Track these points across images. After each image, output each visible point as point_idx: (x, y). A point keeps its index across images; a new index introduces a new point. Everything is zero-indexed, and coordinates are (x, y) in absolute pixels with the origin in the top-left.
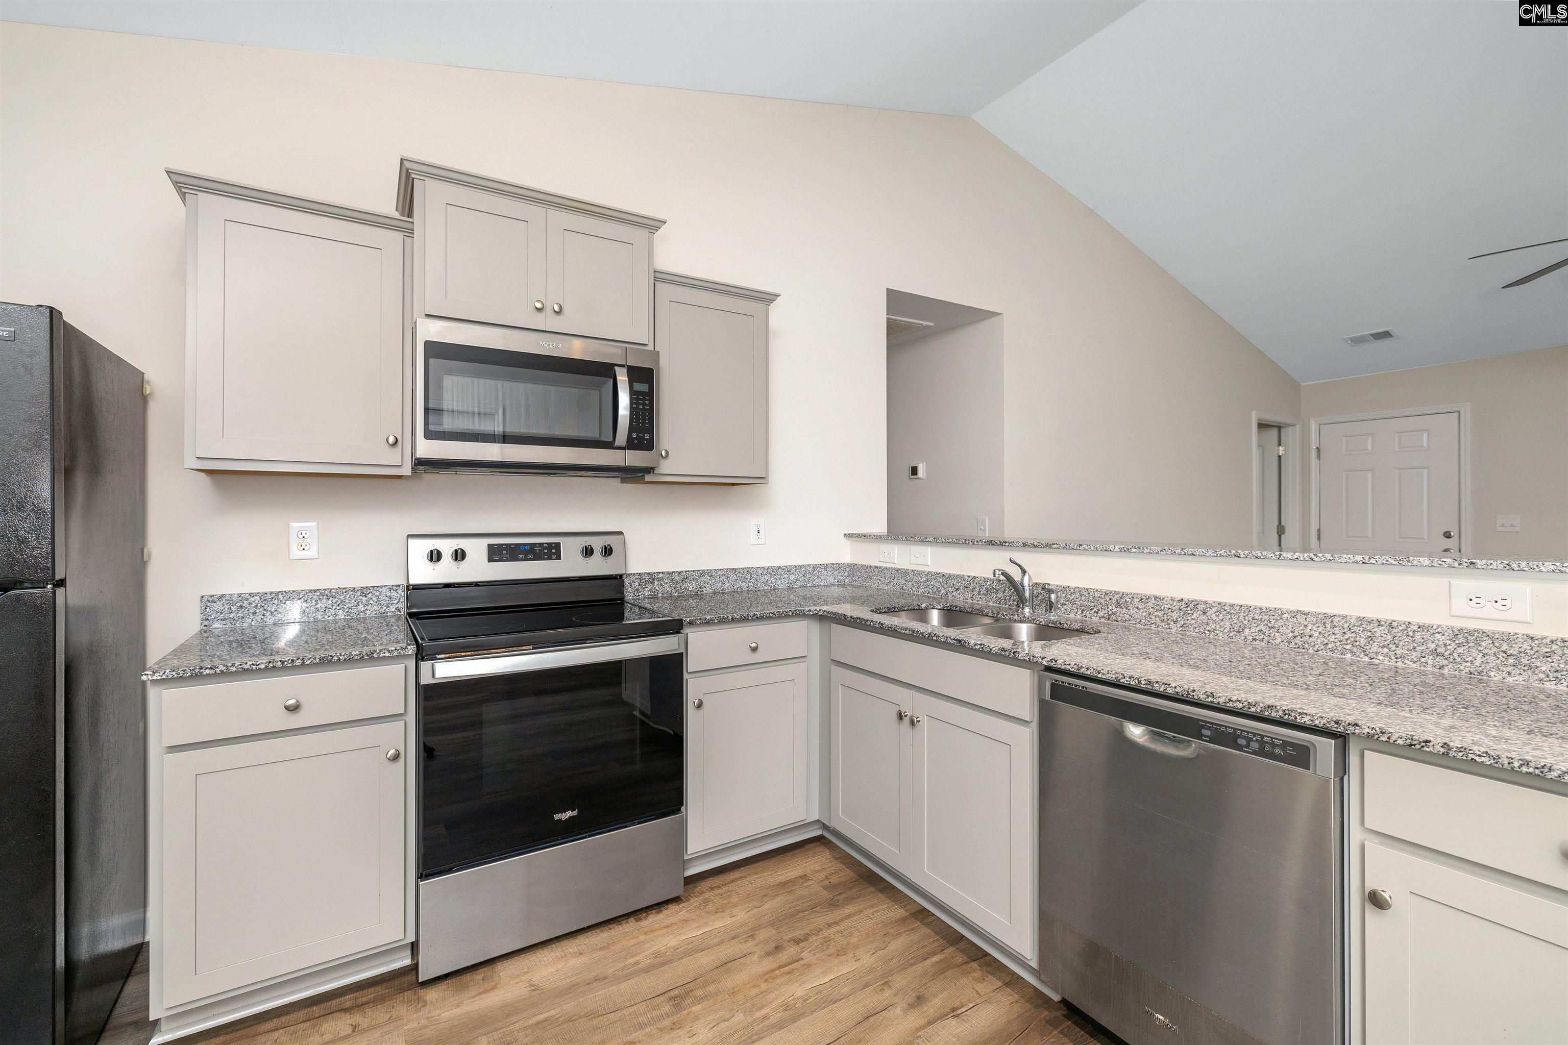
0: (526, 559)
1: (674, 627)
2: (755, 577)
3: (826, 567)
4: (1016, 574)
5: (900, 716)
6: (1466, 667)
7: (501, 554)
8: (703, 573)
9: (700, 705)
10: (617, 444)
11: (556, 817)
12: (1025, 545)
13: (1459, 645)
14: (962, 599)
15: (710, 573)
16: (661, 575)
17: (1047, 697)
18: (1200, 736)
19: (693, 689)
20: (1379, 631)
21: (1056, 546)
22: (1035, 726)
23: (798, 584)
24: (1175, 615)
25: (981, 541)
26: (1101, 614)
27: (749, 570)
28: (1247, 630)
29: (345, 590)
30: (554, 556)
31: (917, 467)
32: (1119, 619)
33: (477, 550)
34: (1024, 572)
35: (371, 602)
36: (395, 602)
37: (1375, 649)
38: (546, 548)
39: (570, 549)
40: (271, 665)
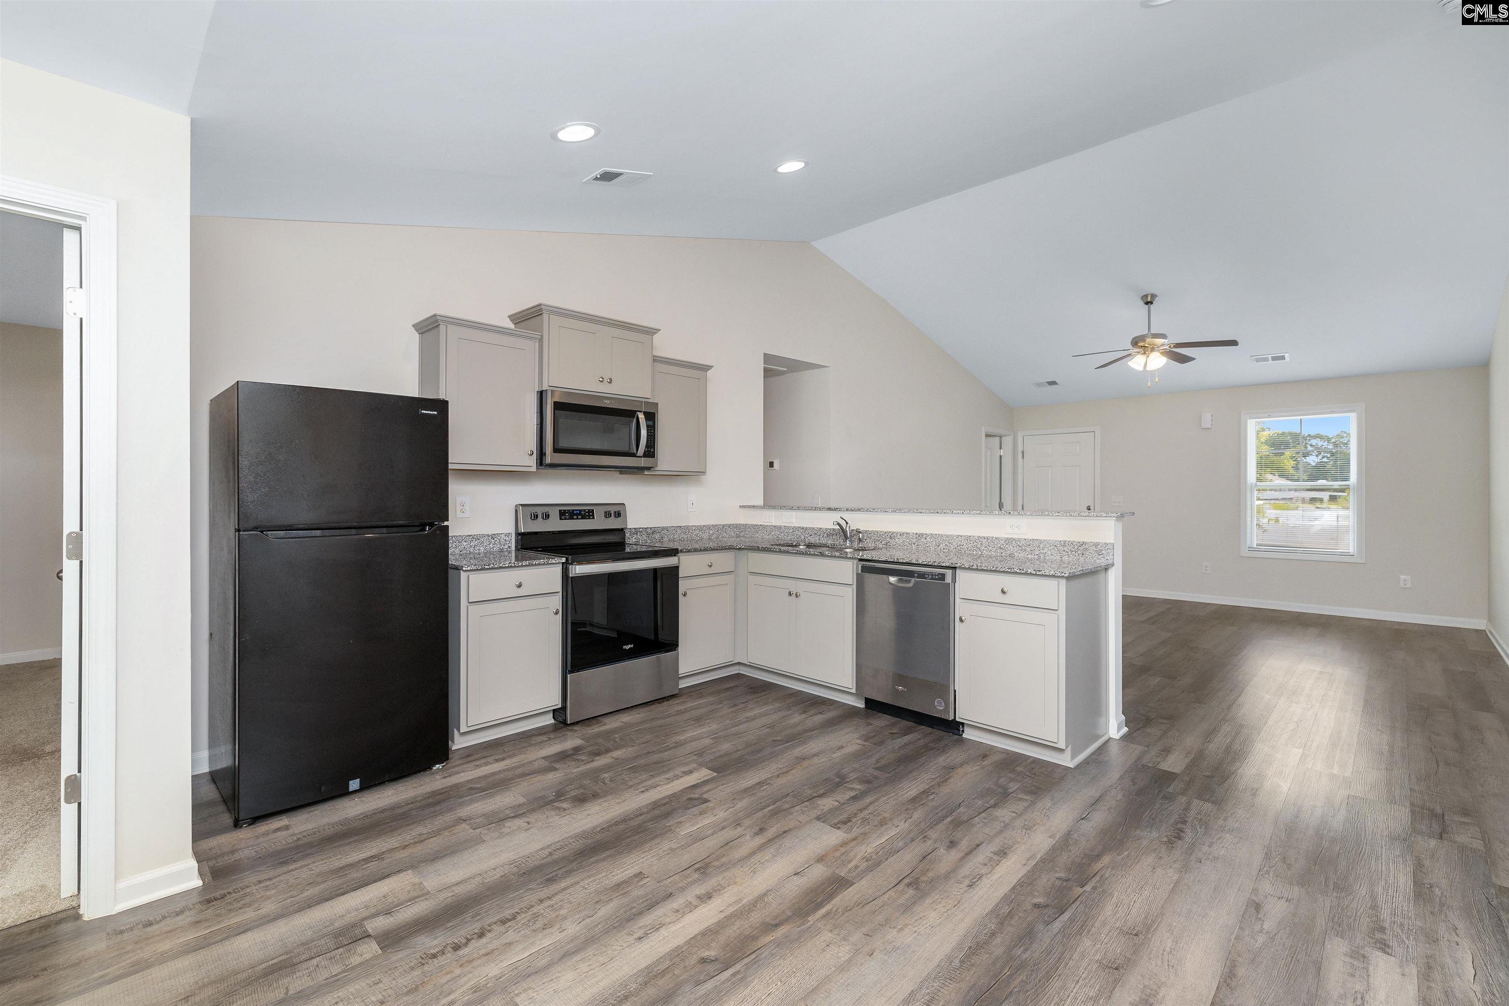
0: (577, 519)
1: (674, 552)
2: (691, 531)
3: (729, 526)
4: (843, 524)
5: (790, 594)
6: (1009, 552)
7: (565, 515)
8: (663, 528)
9: (685, 595)
10: (638, 455)
11: (624, 647)
12: (847, 510)
13: (1007, 544)
14: (813, 540)
15: (666, 528)
16: (641, 530)
17: (860, 572)
18: (913, 577)
19: (683, 586)
20: (984, 541)
21: (862, 510)
22: (855, 586)
23: (714, 536)
24: (914, 541)
25: (824, 508)
26: (883, 543)
27: (688, 527)
28: (941, 545)
29: (483, 536)
30: (591, 517)
31: (773, 462)
32: (891, 544)
33: (555, 514)
34: (847, 523)
35: (496, 543)
36: (508, 543)
37: (983, 548)
38: (587, 512)
39: (598, 513)
40: (510, 565)
